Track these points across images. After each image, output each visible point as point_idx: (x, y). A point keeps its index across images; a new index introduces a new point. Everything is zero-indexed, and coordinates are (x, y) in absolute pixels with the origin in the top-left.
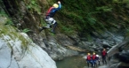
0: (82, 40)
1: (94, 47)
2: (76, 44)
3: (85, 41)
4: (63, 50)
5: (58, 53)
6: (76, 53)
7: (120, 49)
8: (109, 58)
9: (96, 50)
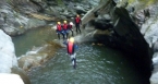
0: (49, 5)
1: (66, 13)
2: (41, 11)
3: (54, 5)
4: (23, 20)
5: (16, 25)
6: (43, 23)
7: (96, 14)
8: (84, 27)
9: (68, 17)
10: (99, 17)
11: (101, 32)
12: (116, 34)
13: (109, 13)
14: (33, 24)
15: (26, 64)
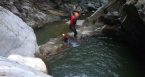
10: (109, 14)
11: (109, 28)
12: (122, 29)
13: (118, 10)
14: (50, 19)
15: (45, 52)
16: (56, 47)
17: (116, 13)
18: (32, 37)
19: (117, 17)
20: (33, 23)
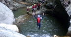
10: (48, 4)
11: (48, 10)
12: (55, 11)
14: (20, 6)
15: (18, 21)
16: (23, 19)
17: (51, 3)
18: (12, 14)
19: (52, 5)
20: (12, 8)
